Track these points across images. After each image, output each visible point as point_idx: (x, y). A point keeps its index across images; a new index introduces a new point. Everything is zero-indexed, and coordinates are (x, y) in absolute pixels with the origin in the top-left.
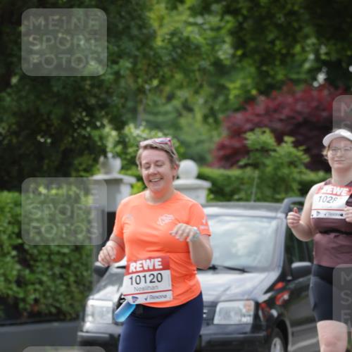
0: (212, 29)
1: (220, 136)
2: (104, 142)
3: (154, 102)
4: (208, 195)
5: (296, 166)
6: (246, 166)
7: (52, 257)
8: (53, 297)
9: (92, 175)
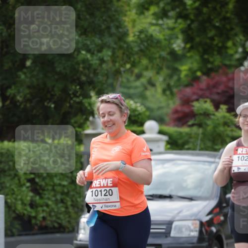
0: (169, 29)
1: (174, 104)
3: (128, 80)
4: (166, 146)
5: (229, 126)
6: (193, 125)
7: (56, 188)
8: (56, 216)
9: (84, 130)
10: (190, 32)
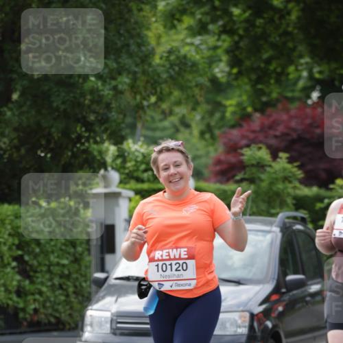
0: (209, 49)
1: (216, 151)
2: (104, 156)
5: (290, 182)
6: (242, 180)
7: (52, 268)
8: (52, 307)
10: (237, 53)
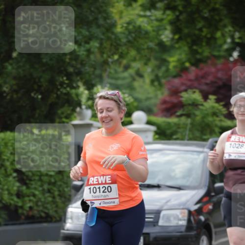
0: (157, 20)
1: (162, 94)
2: (80, 98)
3: (116, 72)
4: (154, 136)
5: (217, 116)
6: (181, 115)
7: (42, 178)
8: (43, 206)
9: (71, 121)
